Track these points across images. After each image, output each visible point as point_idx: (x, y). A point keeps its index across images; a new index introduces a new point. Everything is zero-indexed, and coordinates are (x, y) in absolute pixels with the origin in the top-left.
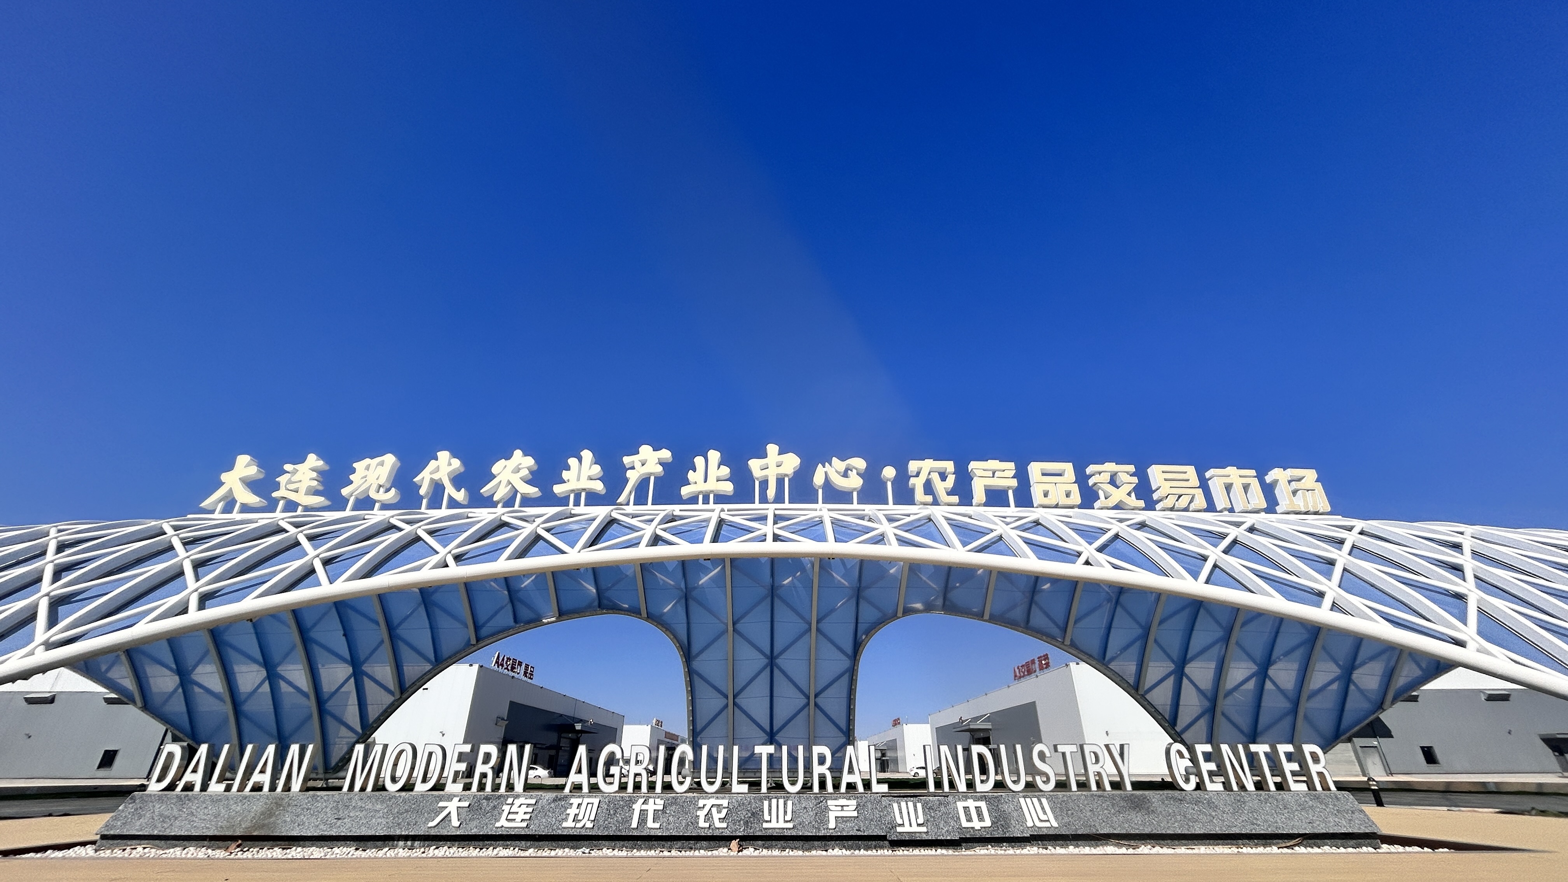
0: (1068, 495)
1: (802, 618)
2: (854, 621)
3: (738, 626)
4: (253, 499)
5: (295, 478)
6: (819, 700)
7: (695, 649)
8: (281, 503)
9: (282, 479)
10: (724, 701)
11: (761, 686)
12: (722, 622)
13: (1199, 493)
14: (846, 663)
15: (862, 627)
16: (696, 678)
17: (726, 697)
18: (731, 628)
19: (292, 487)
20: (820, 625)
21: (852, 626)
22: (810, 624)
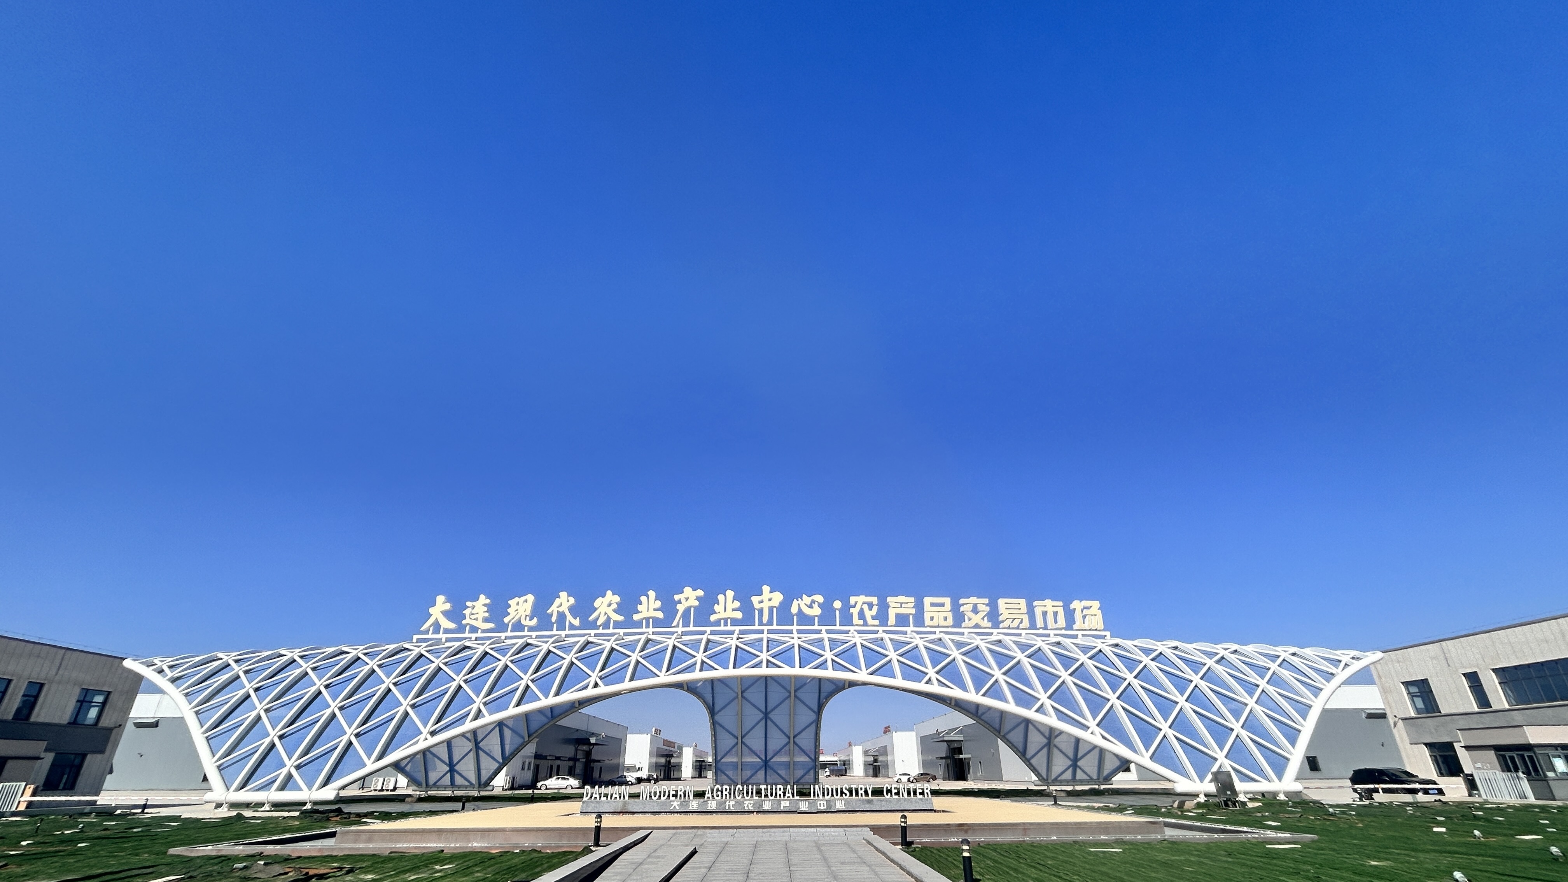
0: (946, 619)
1: (786, 689)
2: (818, 691)
3: (745, 694)
4: (452, 626)
5: (474, 612)
6: (796, 739)
7: (717, 708)
8: (468, 627)
9: (467, 612)
10: (736, 740)
11: (759, 731)
12: (735, 692)
13: (1026, 618)
14: (813, 717)
15: (823, 695)
16: (717, 726)
17: (737, 738)
18: (740, 696)
19: (473, 617)
20: (796, 693)
21: (817, 695)
22: (790, 693)
